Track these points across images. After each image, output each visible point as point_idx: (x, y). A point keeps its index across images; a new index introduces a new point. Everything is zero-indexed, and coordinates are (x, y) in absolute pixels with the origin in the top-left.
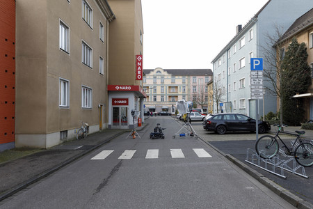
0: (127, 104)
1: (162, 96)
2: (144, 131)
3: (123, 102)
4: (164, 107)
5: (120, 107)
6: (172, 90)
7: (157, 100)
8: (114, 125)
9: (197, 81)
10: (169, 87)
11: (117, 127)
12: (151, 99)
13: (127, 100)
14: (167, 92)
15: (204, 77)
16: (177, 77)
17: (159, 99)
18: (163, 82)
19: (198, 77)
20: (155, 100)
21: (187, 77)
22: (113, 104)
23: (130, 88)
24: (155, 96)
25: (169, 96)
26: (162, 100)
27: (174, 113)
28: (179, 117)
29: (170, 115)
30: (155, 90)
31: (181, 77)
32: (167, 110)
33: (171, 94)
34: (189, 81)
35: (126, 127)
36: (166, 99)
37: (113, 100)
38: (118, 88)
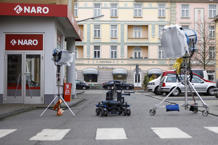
0: (40, 47)
1: (114, 47)
2: (80, 107)
3: (30, 42)
4: (118, 70)
5: (24, 53)
6: (135, 33)
7: (102, 56)
8: (9, 94)
9: (191, 15)
10: (130, 27)
11: (17, 100)
12: (88, 52)
13: (40, 38)
14: (124, 37)
15: (206, 6)
16: (146, 5)
17: (105, 52)
18: (114, 16)
19: (192, 6)
20: (97, 54)
21: (168, 5)
22: (8, 47)
23: (46, 11)
24: (97, 47)
25: (130, 48)
26: (114, 55)
27: (140, 85)
28: (153, 87)
29: (132, 88)
30: (97, 34)
31: (155, 5)
32: (124, 76)
33: (134, 42)
34: (173, 13)
35: (37, 100)
36: (122, 52)
37: (9, 38)
38: (19, 9)
